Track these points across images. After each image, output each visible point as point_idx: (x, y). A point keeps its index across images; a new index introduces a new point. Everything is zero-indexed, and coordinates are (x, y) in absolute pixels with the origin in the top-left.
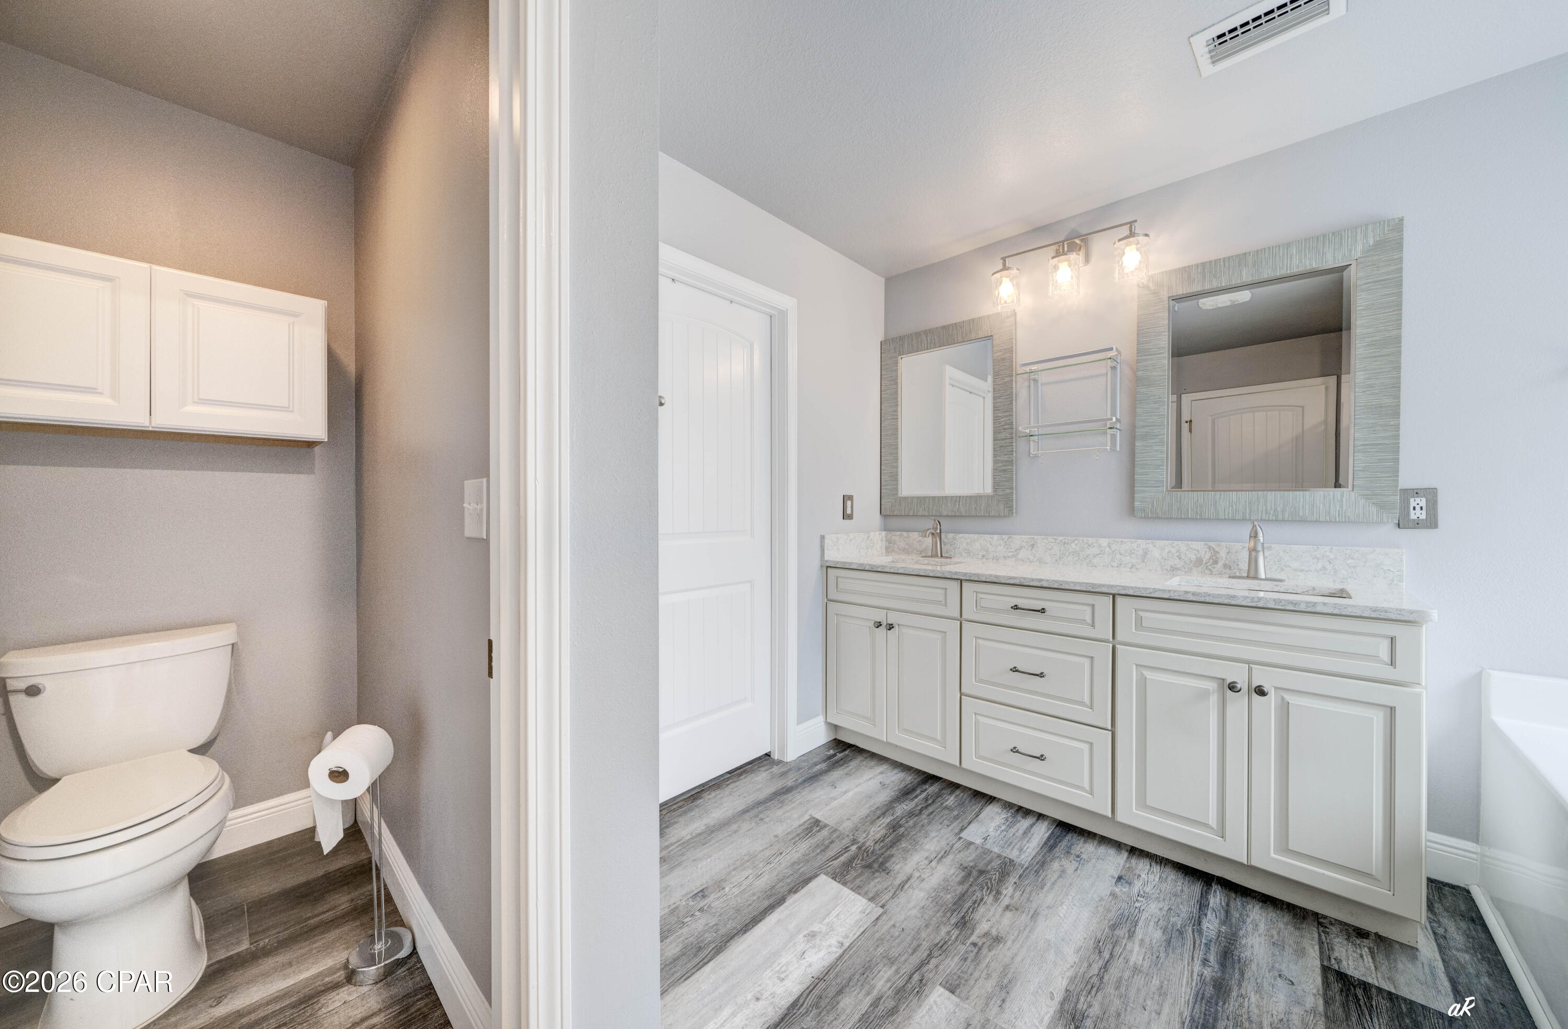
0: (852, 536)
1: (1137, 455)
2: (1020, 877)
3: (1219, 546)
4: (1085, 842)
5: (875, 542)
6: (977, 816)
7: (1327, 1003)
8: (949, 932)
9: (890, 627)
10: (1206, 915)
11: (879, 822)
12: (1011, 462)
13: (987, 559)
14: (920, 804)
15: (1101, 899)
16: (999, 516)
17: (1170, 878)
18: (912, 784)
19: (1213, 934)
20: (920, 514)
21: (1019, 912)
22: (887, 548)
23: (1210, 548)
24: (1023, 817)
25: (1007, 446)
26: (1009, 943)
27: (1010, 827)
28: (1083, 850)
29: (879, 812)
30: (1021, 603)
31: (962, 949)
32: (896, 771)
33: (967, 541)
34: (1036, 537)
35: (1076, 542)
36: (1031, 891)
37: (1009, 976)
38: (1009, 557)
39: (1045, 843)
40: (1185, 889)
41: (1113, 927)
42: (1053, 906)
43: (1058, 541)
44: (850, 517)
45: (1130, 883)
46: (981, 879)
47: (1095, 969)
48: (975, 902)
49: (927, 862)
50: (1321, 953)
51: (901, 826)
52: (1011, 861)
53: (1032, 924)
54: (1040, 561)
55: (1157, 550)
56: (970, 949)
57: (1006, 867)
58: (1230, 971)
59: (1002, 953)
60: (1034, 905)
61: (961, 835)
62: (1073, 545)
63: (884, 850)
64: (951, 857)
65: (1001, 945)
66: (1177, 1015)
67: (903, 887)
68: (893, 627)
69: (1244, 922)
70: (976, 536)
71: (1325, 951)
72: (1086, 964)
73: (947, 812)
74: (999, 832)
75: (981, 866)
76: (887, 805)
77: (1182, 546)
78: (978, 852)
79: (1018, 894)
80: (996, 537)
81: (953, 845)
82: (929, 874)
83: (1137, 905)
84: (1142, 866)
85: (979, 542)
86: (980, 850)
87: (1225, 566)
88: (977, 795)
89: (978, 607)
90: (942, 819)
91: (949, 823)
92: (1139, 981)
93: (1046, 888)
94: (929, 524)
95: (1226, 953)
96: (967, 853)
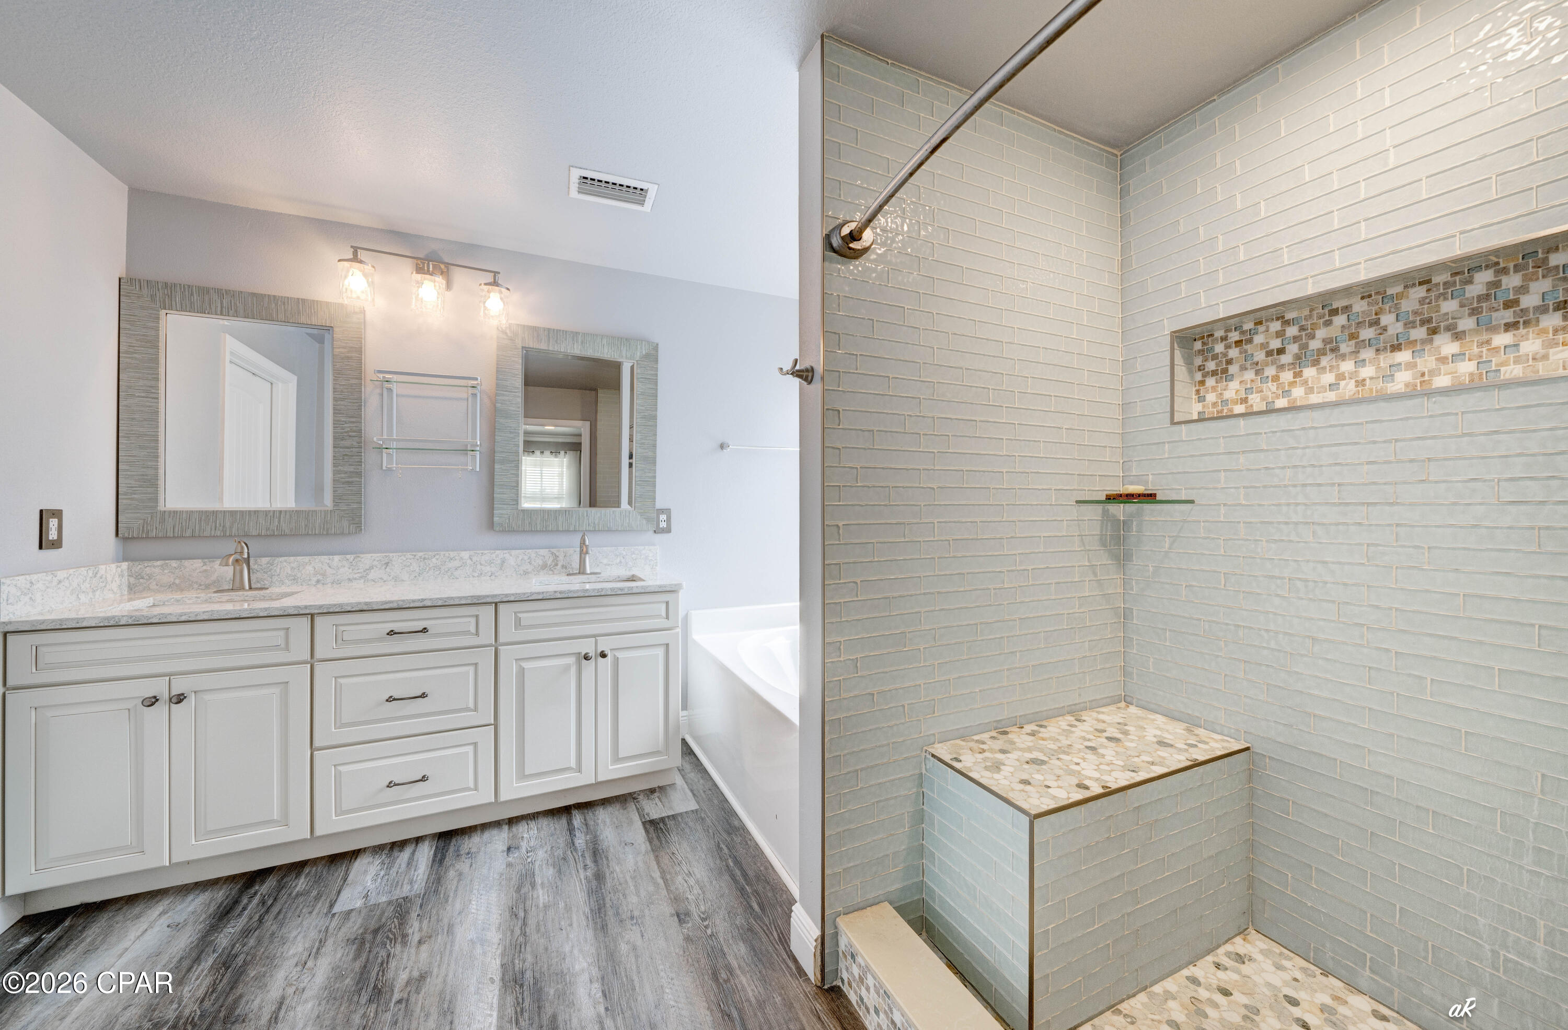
0: (61, 575)
1: (496, 477)
2: (421, 906)
3: (559, 551)
4: (470, 837)
5: (109, 579)
6: (345, 881)
7: (650, 842)
8: (364, 1015)
9: (180, 699)
10: (575, 835)
11: (193, 976)
12: (359, 474)
13: (323, 584)
14: (256, 913)
15: (502, 874)
16: (342, 534)
17: (544, 826)
18: (231, 897)
19: (583, 846)
20: (207, 533)
21: (433, 939)
22: (131, 588)
23: (552, 553)
24: (400, 851)
25: (352, 456)
26: (435, 971)
27: (389, 868)
28: (470, 845)
29: (186, 964)
30: (396, 627)
31: (388, 1016)
32: (191, 897)
33: (292, 565)
34: (391, 555)
35: (437, 557)
36: (437, 911)
37: (448, 998)
38: (355, 579)
39: (434, 861)
40: (556, 826)
41: (518, 890)
42: (463, 909)
43: (417, 557)
44: (57, 544)
45: (517, 848)
46: (379, 937)
47: (518, 931)
48: (382, 964)
49: (299, 968)
50: (639, 815)
51: (236, 956)
52: (405, 899)
53: (450, 937)
54: (396, 579)
55: (512, 558)
56: (396, 1009)
57: (402, 909)
58: (600, 861)
59: (432, 985)
60: (446, 921)
61: (333, 912)
62: (434, 560)
63: (221, 1000)
64: (330, 942)
65: (428, 980)
66: (582, 916)
67: (276, 1018)
68: (185, 697)
69: (598, 825)
70: (307, 559)
71: (640, 811)
72: (509, 934)
73: (301, 899)
74: (379, 880)
75: (373, 925)
76: (197, 945)
77: (532, 553)
78: (363, 915)
79: (425, 922)
80: (336, 558)
81: (327, 928)
82: (310, 978)
83: (529, 860)
84: (522, 829)
85: (311, 566)
86: (364, 912)
87: (563, 566)
88: (335, 859)
89: (340, 641)
90: (299, 910)
91: (310, 909)
92: (551, 913)
93: (450, 899)
94: (230, 546)
95: (594, 852)
96: (350, 924)
